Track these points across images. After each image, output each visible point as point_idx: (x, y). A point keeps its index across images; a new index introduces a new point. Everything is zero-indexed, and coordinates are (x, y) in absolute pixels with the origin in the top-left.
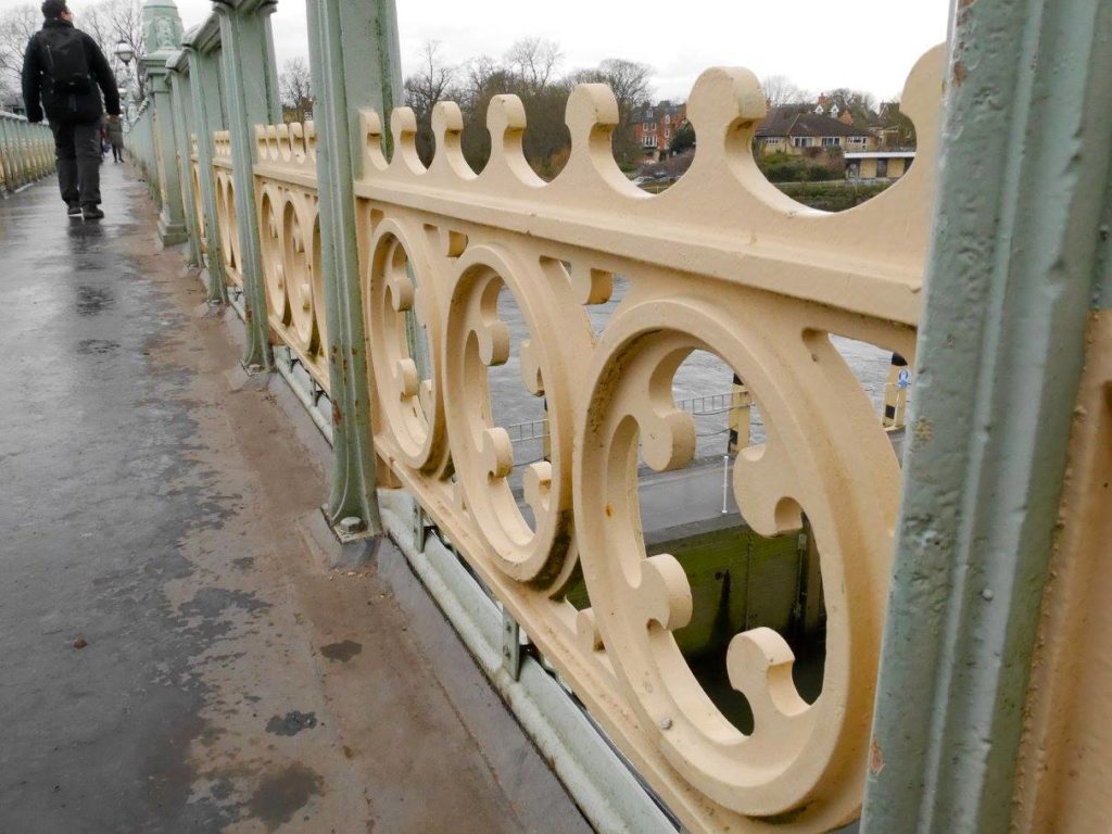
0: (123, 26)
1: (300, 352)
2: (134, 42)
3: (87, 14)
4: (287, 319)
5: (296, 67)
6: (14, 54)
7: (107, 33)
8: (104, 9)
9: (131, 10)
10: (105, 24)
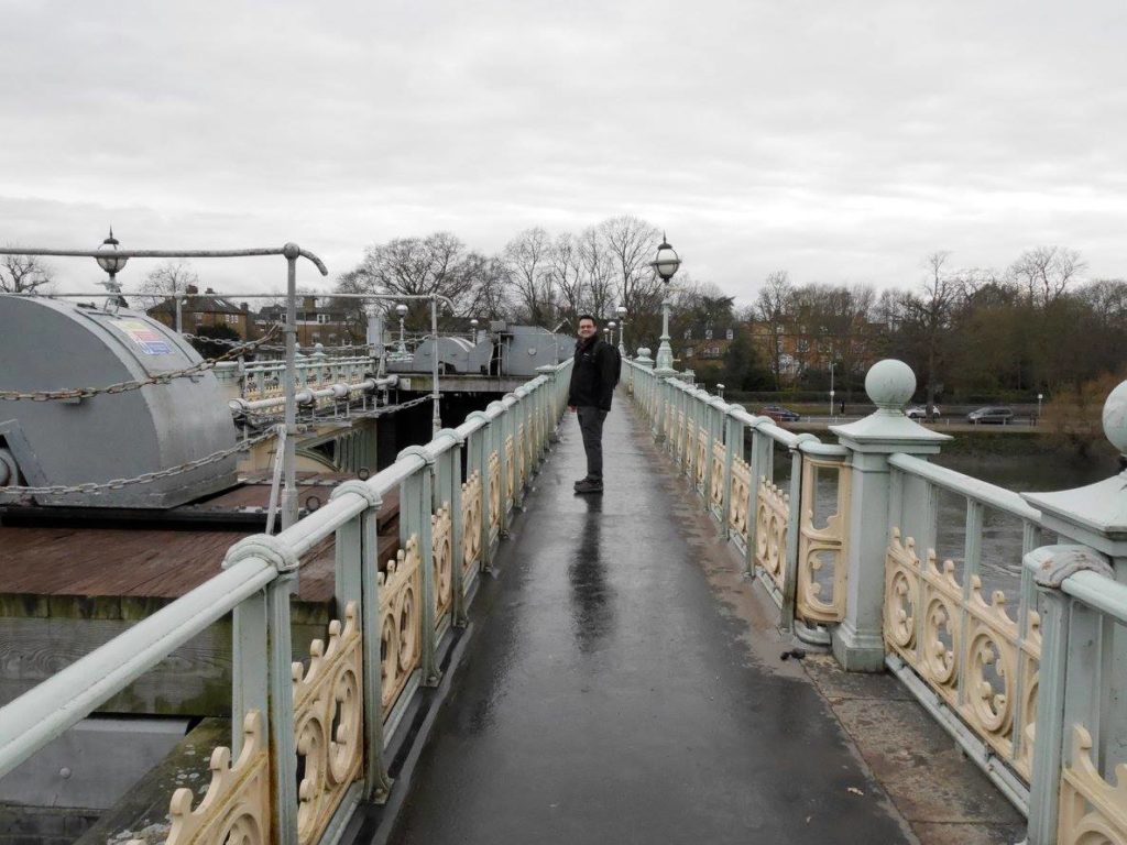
0: (618, 244)
1: (740, 531)
2: (626, 259)
3: (587, 234)
4: (737, 520)
5: (778, 282)
6: (520, 271)
7: (603, 251)
8: (603, 228)
9: (627, 229)
10: (602, 243)
